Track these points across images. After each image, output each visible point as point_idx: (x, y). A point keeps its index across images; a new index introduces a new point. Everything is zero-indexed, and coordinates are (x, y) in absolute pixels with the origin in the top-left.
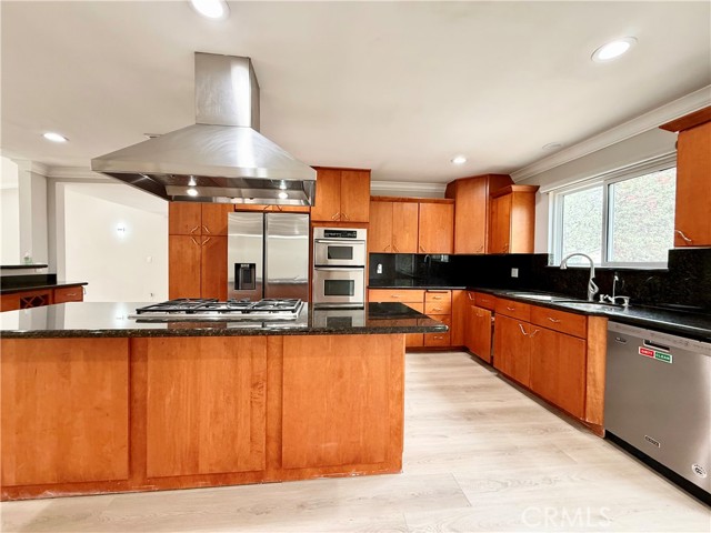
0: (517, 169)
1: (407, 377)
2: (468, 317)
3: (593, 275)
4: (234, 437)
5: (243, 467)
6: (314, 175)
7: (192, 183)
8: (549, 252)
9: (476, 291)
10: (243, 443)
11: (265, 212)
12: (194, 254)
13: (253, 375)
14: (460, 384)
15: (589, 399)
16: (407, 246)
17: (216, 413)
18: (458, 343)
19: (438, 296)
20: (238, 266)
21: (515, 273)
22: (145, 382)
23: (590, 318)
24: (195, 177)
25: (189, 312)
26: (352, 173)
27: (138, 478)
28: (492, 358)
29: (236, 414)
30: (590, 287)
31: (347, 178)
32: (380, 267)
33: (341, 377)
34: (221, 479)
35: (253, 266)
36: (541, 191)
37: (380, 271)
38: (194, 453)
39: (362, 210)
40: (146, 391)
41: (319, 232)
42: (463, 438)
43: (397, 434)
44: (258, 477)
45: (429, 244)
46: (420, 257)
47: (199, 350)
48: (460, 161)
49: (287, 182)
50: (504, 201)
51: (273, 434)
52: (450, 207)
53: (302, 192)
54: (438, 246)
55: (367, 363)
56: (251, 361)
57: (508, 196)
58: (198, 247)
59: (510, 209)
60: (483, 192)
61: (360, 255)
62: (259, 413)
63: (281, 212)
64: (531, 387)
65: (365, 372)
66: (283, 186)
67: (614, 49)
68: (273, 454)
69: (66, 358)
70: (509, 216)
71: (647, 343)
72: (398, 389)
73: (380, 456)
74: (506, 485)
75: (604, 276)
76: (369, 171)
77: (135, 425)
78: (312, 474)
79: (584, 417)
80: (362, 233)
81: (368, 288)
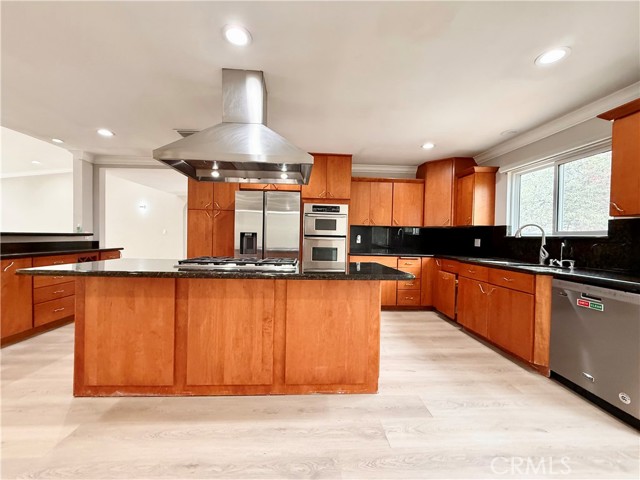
0: (480, 153)
1: (382, 329)
2: (436, 281)
3: (544, 243)
4: (250, 359)
5: (255, 381)
6: (311, 160)
7: (215, 167)
8: (508, 224)
9: (442, 258)
10: (256, 363)
11: (265, 191)
12: (207, 225)
13: (264, 312)
14: (428, 335)
15: (536, 345)
16: (383, 219)
17: (237, 340)
18: (427, 303)
19: (409, 262)
20: (242, 235)
21: (478, 243)
22: (186, 315)
23: (538, 276)
24: (217, 162)
25: (216, 264)
26: (336, 158)
27: (180, 386)
28: (456, 315)
29: (252, 340)
30: (541, 253)
31: (333, 162)
32: (359, 237)
33: (330, 315)
34: (239, 390)
35: (255, 235)
36: (501, 171)
37: (359, 241)
38: (221, 370)
39: (345, 189)
40: (186, 321)
41: (308, 207)
42: (429, 373)
43: (374, 361)
44: (266, 390)
45: (401, 219)
46: (394, 230)
47: (225, 291)
48: (428, 146)
49: (287, 165)
50: (468, 181)
51: (279, 357)
52: (420, 186)
53: (299, 174)
54: (410, 219)
55: (351, 306)
56: (263, 300)
57: (471, 176)
58: (210, 220)
59: (473, 188)
60: (449, 174)
61: (342, 227)
62: (268, 341)
63: (277, 190)
64: (489, 338)
65: (349, 313)
66: (284, 169)
67: (553, 56)
68: (278, 373)
69: (131, 294)
70: (472, 194)
71: (584, 295)
72: (375, 326)
73: (360, 379)
74: (462, 405)
75: (553, 243)
76: (351, 156)
77: (178, 346)
78: (308, 390)
79: (533, 360)
80: (344, 208)
81: (349, 254)
